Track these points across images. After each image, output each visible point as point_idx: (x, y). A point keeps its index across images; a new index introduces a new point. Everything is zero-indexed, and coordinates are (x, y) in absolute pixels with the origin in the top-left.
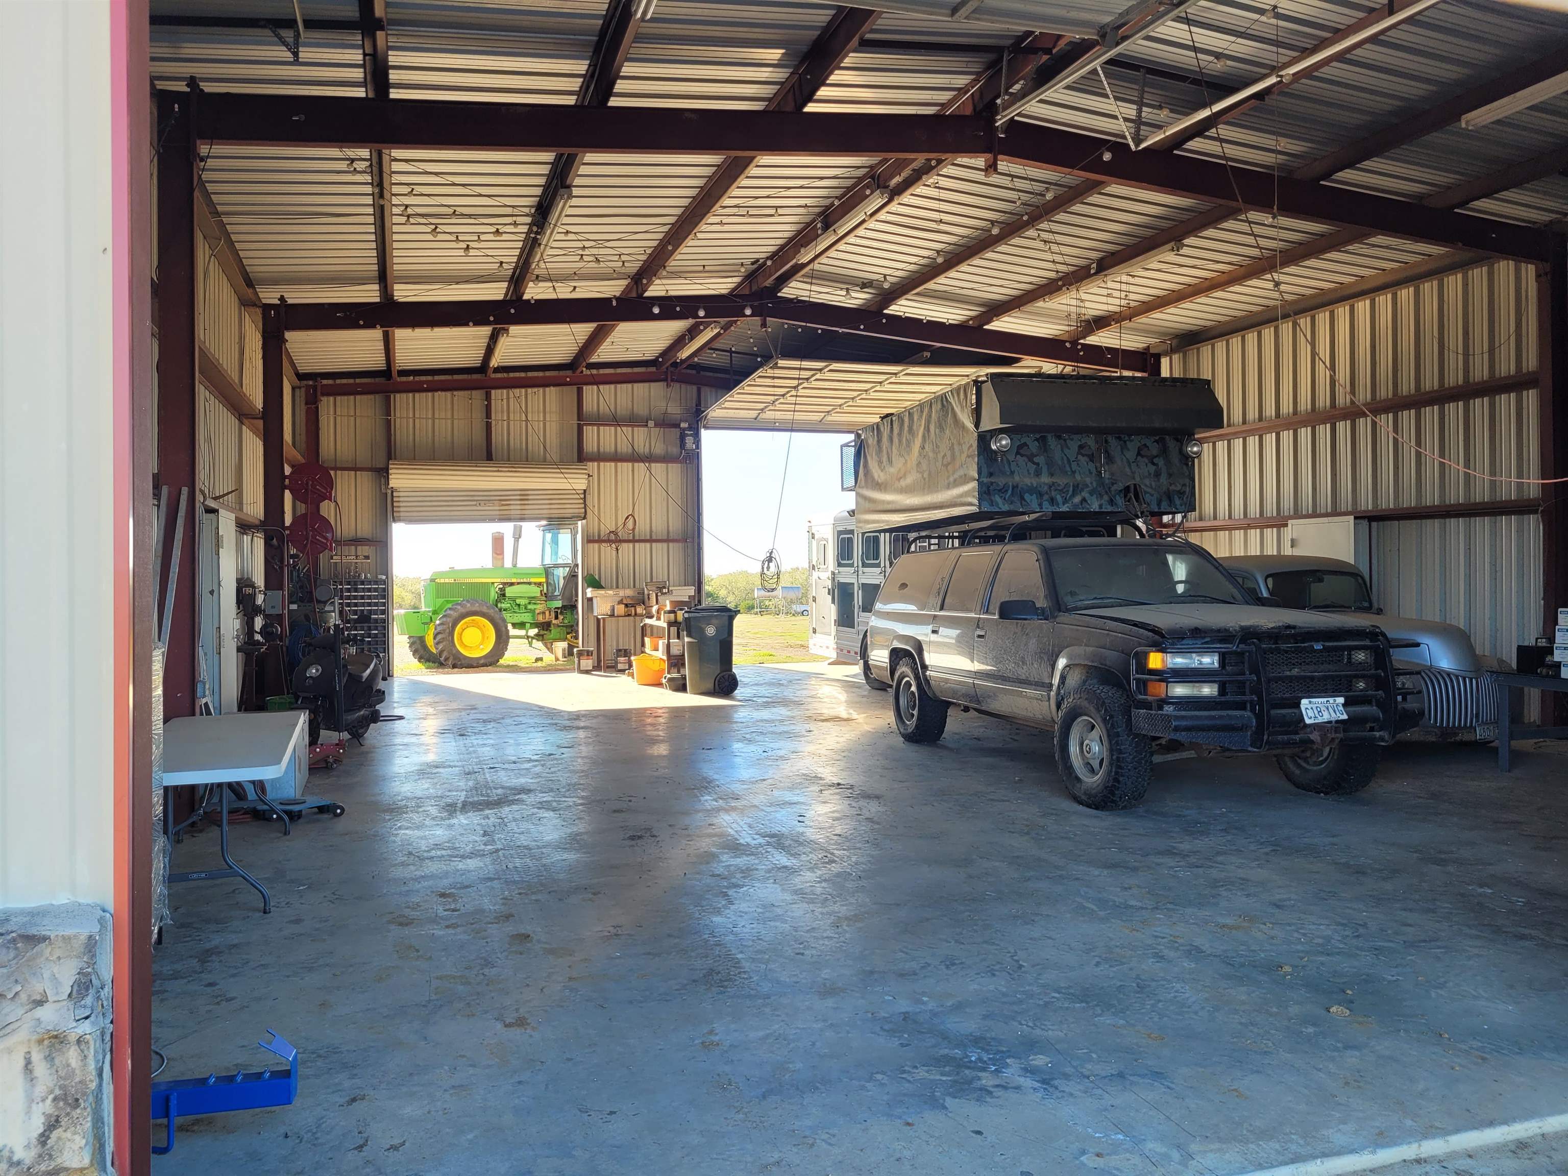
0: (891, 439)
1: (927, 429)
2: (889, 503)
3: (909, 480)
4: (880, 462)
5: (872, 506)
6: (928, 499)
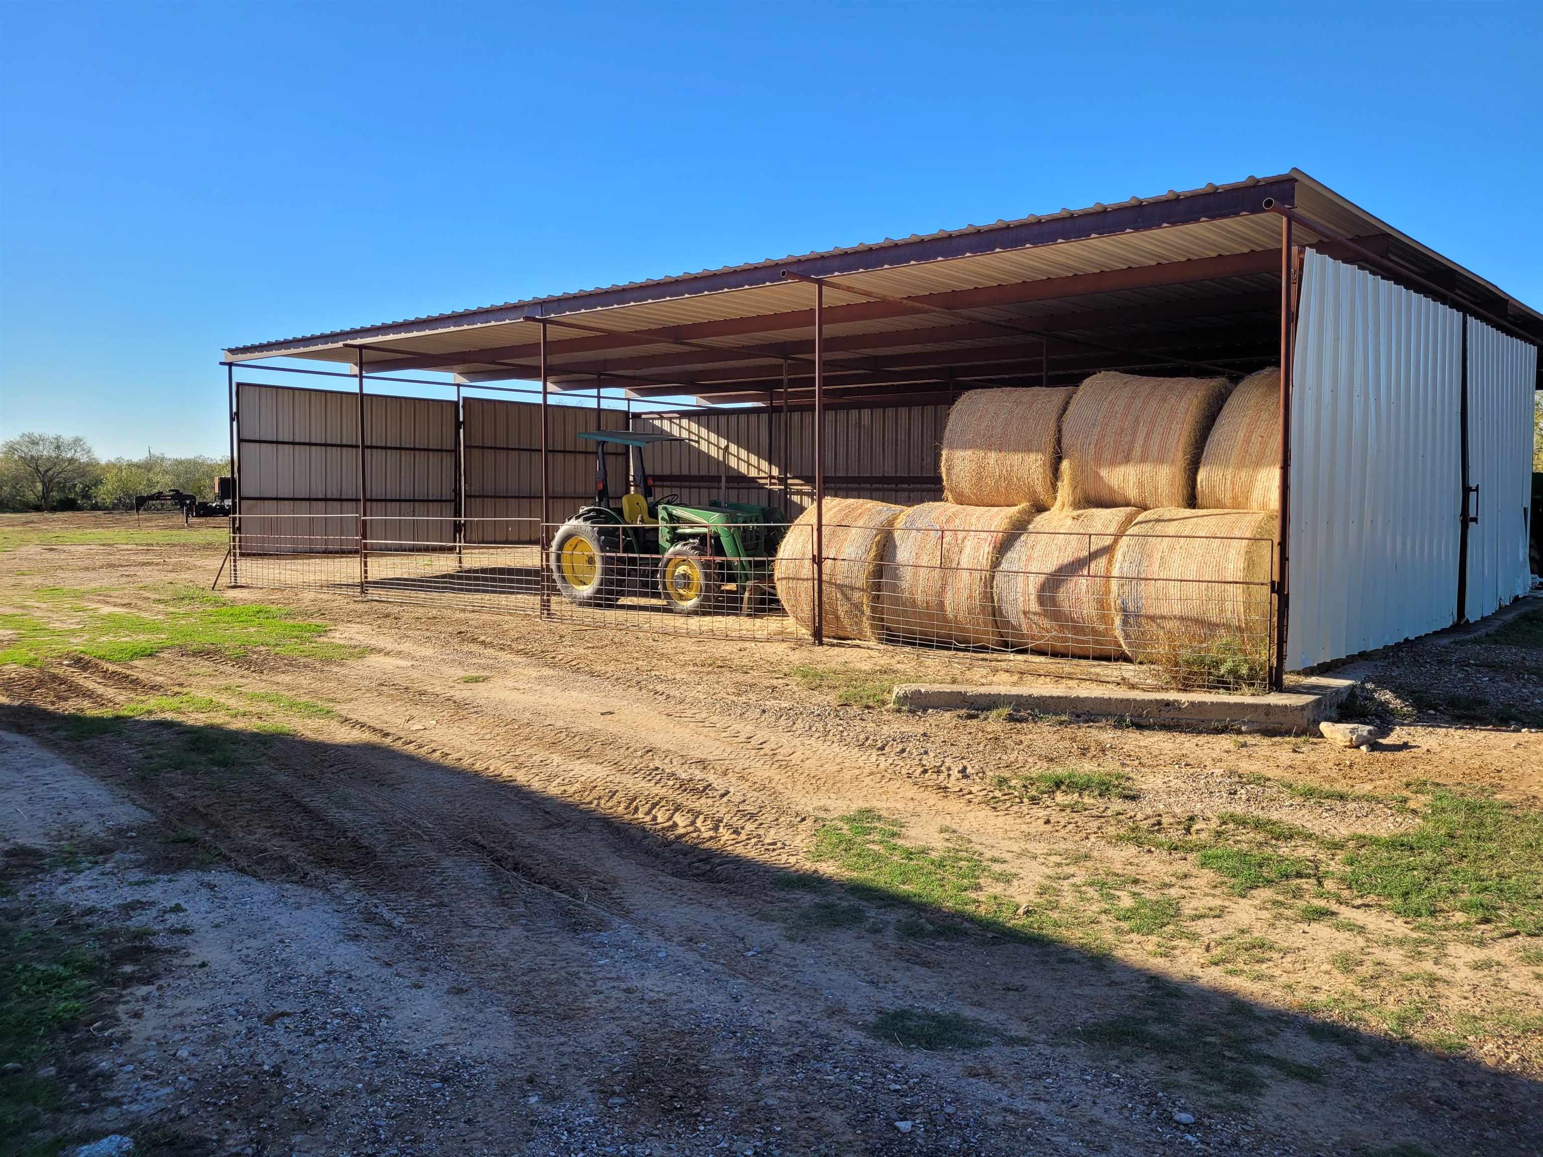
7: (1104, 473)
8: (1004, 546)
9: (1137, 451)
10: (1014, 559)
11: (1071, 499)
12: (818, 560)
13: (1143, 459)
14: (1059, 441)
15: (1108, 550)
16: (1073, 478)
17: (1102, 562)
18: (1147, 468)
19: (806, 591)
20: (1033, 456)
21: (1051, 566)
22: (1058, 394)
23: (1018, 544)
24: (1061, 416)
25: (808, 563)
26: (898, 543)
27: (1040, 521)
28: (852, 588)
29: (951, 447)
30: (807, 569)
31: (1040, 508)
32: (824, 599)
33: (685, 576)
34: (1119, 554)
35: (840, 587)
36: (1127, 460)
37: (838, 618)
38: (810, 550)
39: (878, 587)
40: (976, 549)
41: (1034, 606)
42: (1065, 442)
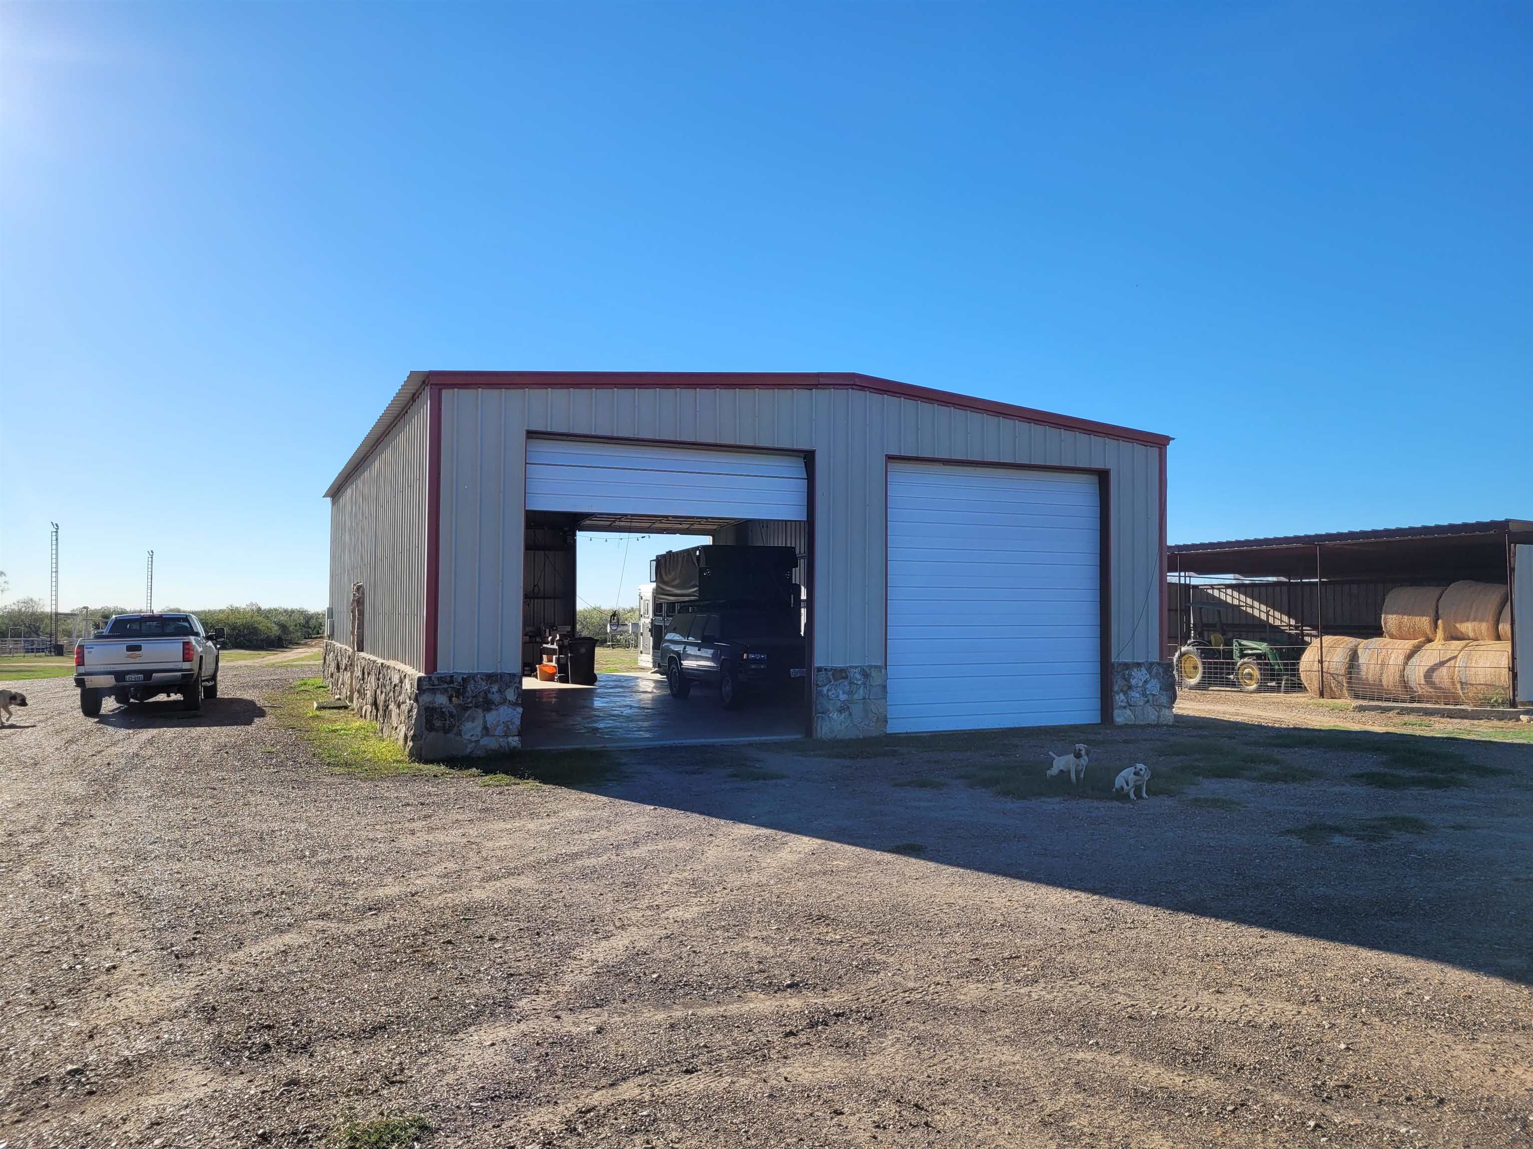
0: (670, 563)
1: (683, 562)
2: (669, 591)
3: (676, 582)
4: (666, 573)
5: (663, 592)
6: (683, 592)
7: (1458, 625)
8: (1409, 656)
9: (1472, 617)
10: (1415, 660)
11: (1443, 636)
12: (1321, 662)
13: (1474, 620)
14: (1437, 612)
15: (1455, 657)
16: (1444, 628)
17: (1452, 662)
18: (1476, 624)
19: (1316, 677)
20: (1424, 618)
21: (1431, 663)
22: (1436, 591)
23: (1416, 655)
24: (1438, 600)
25: (1316, 663)
26: (1360, 655)
27: (1428, 646)
28: (1338, 675)
29: (1386, 613)
30: (1316, 666)
31: (1430, 640)
32: (1325, 680)
33: (1250, 674)
34: (1458, 660)
35: (1332, 674)
36: (1468, 621)
37: (1331, 688)
38: (1318, 657)
39: (1350, 673)
40: (1396, 658)
41: (1423, 682)
42: (1440, 612)
